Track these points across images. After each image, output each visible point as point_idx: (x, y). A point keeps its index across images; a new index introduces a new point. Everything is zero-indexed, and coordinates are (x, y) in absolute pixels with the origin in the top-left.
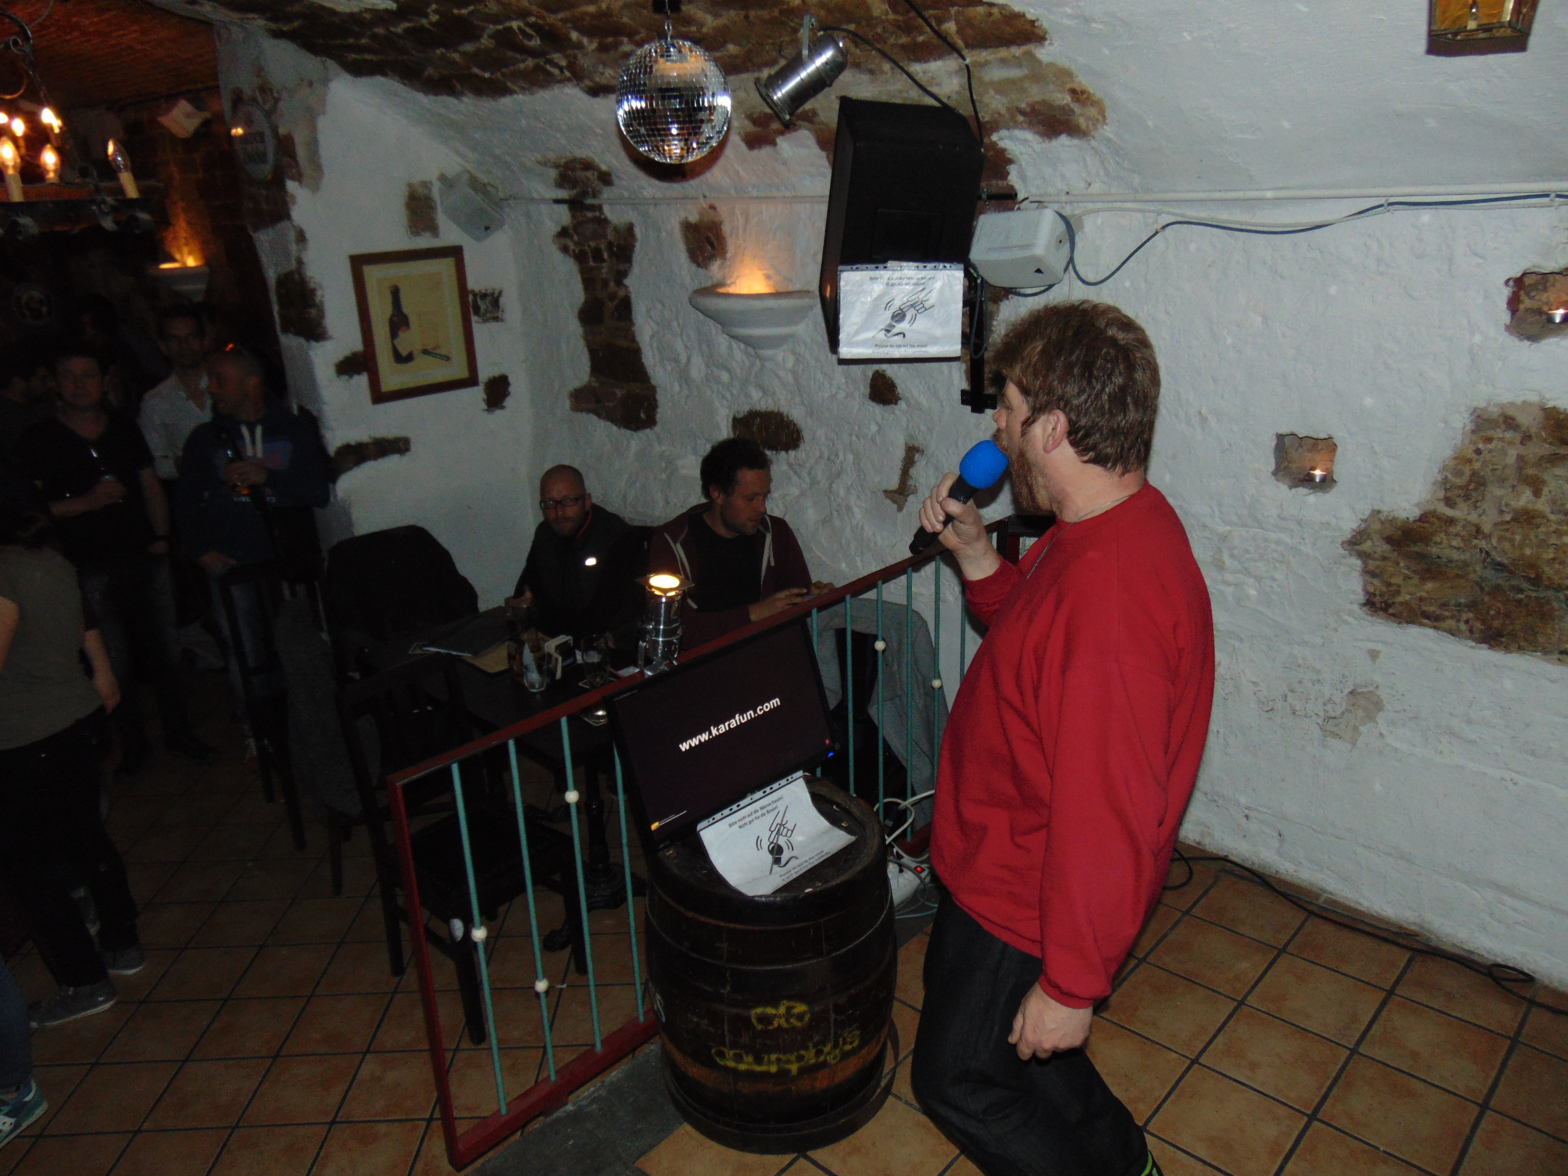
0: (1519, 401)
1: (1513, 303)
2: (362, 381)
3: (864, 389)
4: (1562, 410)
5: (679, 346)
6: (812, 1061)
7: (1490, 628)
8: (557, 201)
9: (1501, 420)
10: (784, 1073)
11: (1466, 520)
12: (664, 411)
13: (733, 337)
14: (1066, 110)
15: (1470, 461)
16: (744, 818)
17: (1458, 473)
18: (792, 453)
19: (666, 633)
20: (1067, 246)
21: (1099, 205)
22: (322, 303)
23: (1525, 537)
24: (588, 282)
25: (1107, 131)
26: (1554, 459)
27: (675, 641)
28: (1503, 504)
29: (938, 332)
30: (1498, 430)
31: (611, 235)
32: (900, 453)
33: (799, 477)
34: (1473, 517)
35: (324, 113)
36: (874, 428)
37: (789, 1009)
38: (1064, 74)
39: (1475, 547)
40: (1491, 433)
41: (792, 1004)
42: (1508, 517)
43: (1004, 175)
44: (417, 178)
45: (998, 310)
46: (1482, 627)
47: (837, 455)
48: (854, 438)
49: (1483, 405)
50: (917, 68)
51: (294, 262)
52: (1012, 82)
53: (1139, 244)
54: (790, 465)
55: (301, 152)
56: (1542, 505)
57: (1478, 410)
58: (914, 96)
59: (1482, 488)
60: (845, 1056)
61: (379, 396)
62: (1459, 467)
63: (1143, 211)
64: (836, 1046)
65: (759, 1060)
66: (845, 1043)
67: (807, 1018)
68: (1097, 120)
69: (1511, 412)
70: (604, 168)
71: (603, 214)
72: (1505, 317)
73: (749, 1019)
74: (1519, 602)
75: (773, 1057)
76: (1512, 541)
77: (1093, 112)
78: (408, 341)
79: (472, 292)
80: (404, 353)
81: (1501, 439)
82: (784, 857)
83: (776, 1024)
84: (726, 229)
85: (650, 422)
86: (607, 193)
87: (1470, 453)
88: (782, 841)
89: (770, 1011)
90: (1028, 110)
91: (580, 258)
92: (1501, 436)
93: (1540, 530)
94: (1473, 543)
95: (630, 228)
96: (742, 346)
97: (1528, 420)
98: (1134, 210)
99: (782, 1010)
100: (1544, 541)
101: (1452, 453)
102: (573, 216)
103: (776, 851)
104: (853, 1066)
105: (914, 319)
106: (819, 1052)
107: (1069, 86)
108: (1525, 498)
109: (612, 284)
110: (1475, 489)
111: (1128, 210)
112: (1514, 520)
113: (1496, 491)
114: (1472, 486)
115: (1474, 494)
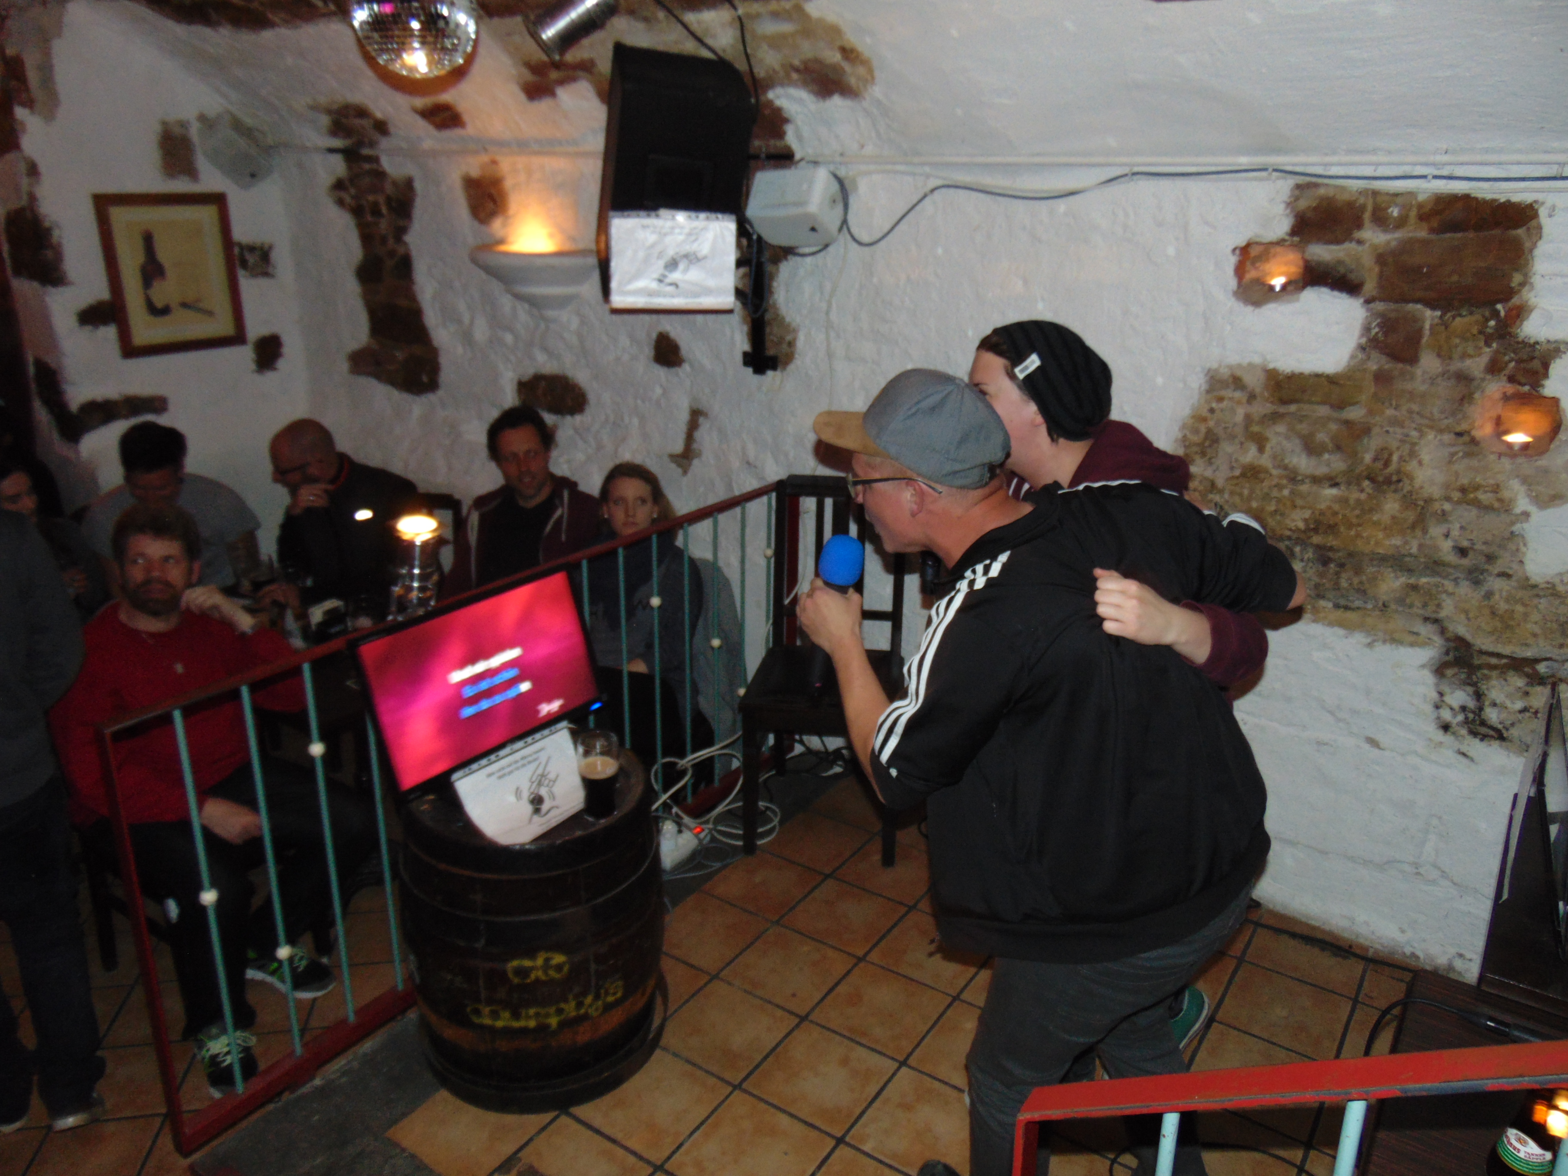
0: (1245, 362)
1: (1240, 271)
2: (109, 332)
3: (648, 351)
4: (1281, 372)
5: (462, 307)
6: (573, 1014)
8: (331, 150)
9: (1231, 380)
10: (543, 1028)
11: (1202, 475)
12: (447, 374)
13: (518, 297)
14: (836, 68)
15: (1204, 420)
16: (503, 768)
17: (1196, 431)
18: (578, 418)
19: (423, 578)
20: (840, 207)
21: (872, 167)
22: (59, 245)
23: (1252, 491)
24: (367, 238)
25: (876, 91)
26: (1274, 417)
27: (430, 587)
28: (1233, 460)
29: (711, 283)
30: (1228, 390)
31: (389, 189)
32: (684, 416)
33: (585, 442)
34: (1208, 473)
35: (59, 35)
36: (659, 391)
37: (547, 960)
38: (834, 31)
39: (1211, 501)
40: (1223, 393)
41: (549, 955)
42: (1237, 473)
43: (780, 134)
44: (173, 116)
45: (778, 270)
47: (622, 420)
48: (639, 402)
49: (1215, 366)
50: (691, 18)
51: (25, 197)
52: (783, 37)
53: (910, 206)
54: (576, 430)
55: (33, 77)
56: (1265, 461)
57: (1211, 371)
58: (689, 47)
59: (1216, 445)
60: (608, 1007)
61: (130, 350)
62: (1197, 425)
63: (914, 174)
64: (597, 997)
65: (516, 1016)
66: (607, 993)
67: (566, 969)
68: (867, 80)
69: (1238, 373)
70: (379, 115)
71: (381, 166)
72: (1233, 283)
73: (504, 973)
75: (532, 1011)
76: (1241, 495)
77: (861, 70)
78: (162, 293)
79: (240, 245)
80: (159, 304)
81: (1231, 399)
82: (545, 807)
83: (533, 976)
84: (508, 183)
85: (432, 386)
86: (384, 143)
88: (543, 792)
89: (527, 963)
90: (802, 67)
91: (357, 212)
92: (1231, 396)
93: (1264, 484)
95: (409, 184)
96: (526, 306)
97: (1254, 381)
98: (903, 173)
99: (540, 962)
100: (1268, 494)
101: (1190, 412)
102: (350, 168)
103: (537, 802)
104: (616, 1018)
105: (686, 270)
106: (580, 1005)
107: (838, 43)
108: (1250, 455)
109: (391, 241)
110: (1210, 446)
111: (897, 172)
112: (1243, 475)
113: (1227, 448)
114: (1207, 444)
115: (1209, 450)
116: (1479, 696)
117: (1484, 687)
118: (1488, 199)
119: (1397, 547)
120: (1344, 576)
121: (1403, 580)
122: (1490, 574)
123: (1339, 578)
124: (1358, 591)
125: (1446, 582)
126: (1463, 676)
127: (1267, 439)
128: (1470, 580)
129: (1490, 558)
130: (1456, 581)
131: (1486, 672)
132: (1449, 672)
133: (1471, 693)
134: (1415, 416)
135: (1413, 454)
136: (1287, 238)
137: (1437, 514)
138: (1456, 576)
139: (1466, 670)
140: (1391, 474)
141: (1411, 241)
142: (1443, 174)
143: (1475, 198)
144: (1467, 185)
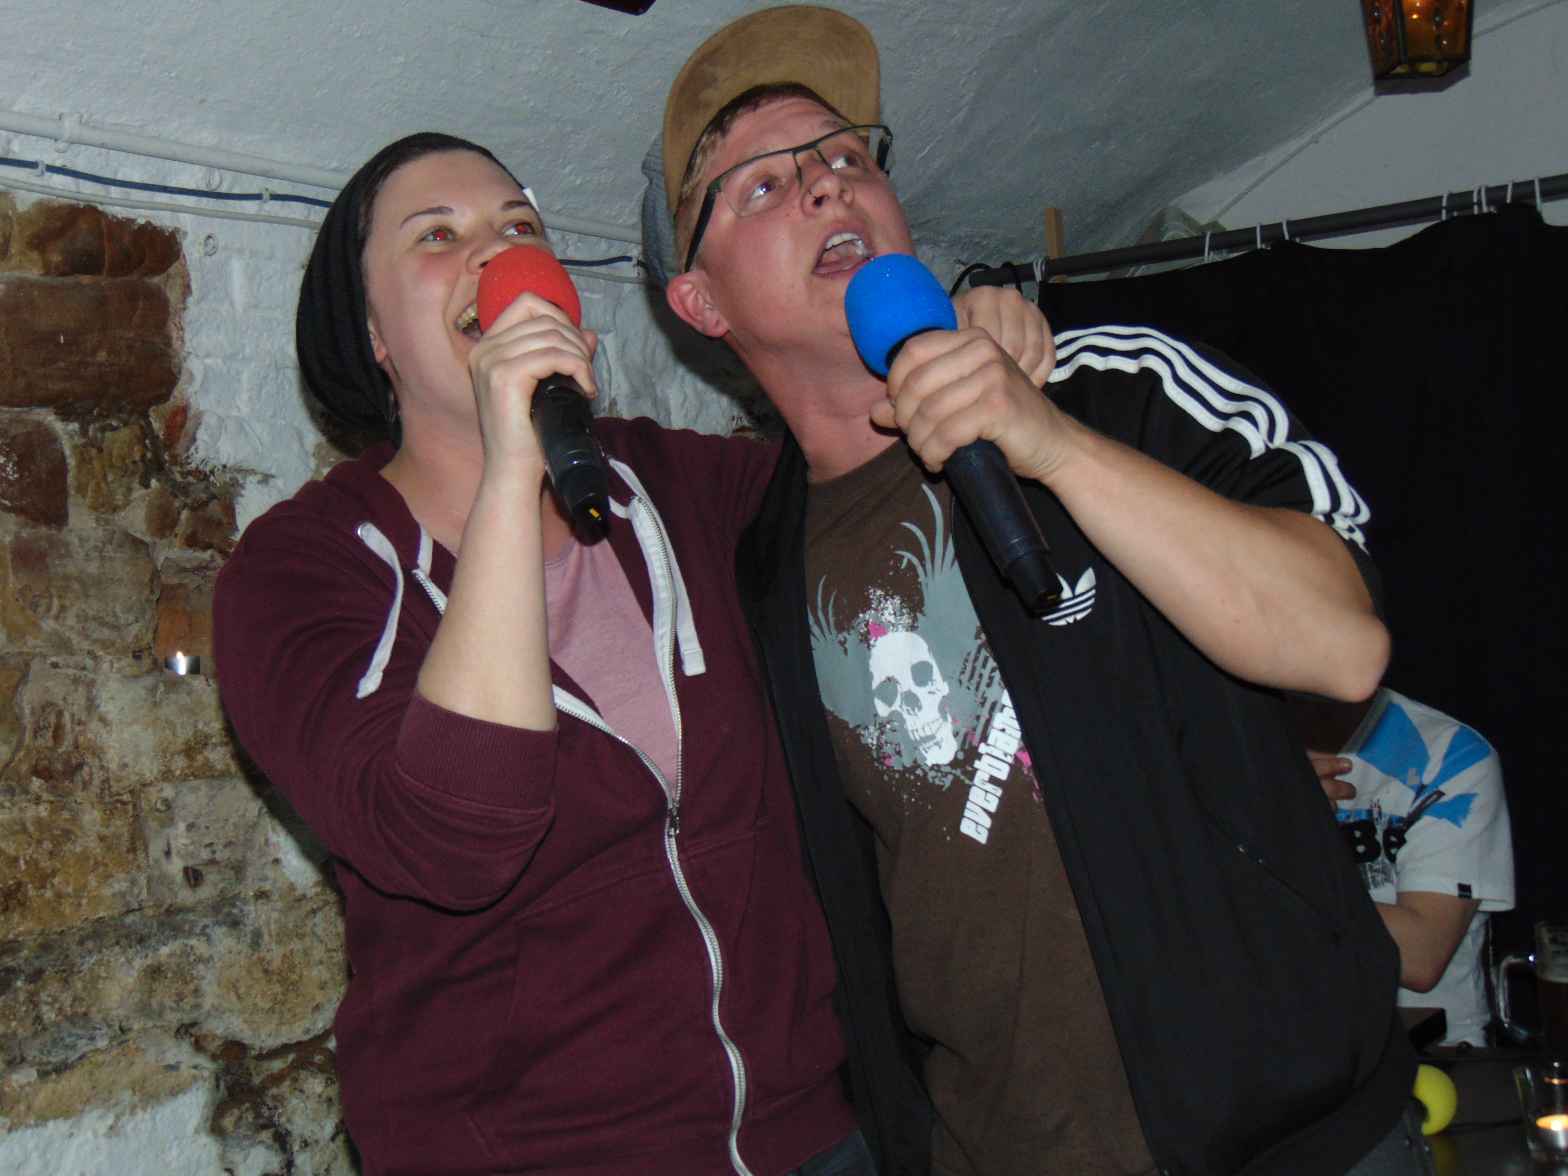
116: (282, 1140)
117: (283, 1119)
118: (120, 216)
119: (123, 895)
120: (44, 996)
121: (138, 963)
122: (245, 902)
123: (36, 1005)
124: (72, 1019)
125: (193, 942)
126: (250, 1116)
128: (224, 923)
129: (239, 869)
130: (204, 933)
131: (274, 1091)
132: (228, 1122)
133: (270, 1142)
134: (92, 625)
135: (91, 705)
137: (158, 810)
138: (201, 924)
139: (247, 1105)
140: (69, 753)
141: (22, 285)
142: (58, 164)
143: (103, 214)
144: (89, 190)
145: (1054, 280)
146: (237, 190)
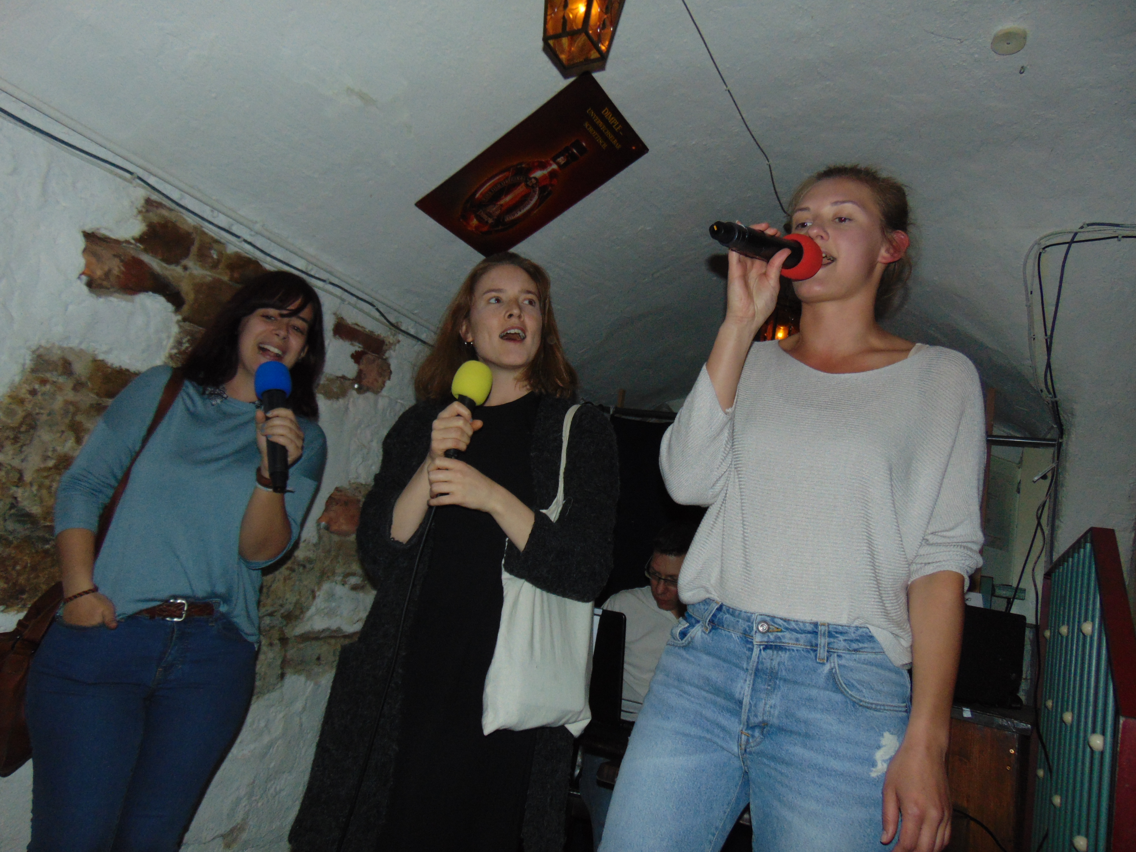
4: (109, 364)
7: (15, 584)
9: (60, 363)
15: (22, 401)
17: (12, 413)
26: (96, 410)
28: (50, 449)
30: (55, 373)
34: (16, 463)
40: (48, 375)
42: (51, 463)
46: (6, 586)
57: (41, 350)
59: (32, 431)
62: (13, 406)
69: (71, 358)
74: (46, 552)
81: (55, 383)
87: (23, 393)
92: (55, 380)
94: (11, 492)
97: (81, 369)
101: (9, 390)
108: (68, 445)
110: (27, 431)
112: (56, 467)
113: (45, 435)
114: (23, 429)
115: (22, 436)
127: (87, 430)
136: (133, 241)
141: (219, 281)
142: (249, 240)
143: (261, 266)
144: (258, 255)
145: (617, 415)
146: (317, 276)
